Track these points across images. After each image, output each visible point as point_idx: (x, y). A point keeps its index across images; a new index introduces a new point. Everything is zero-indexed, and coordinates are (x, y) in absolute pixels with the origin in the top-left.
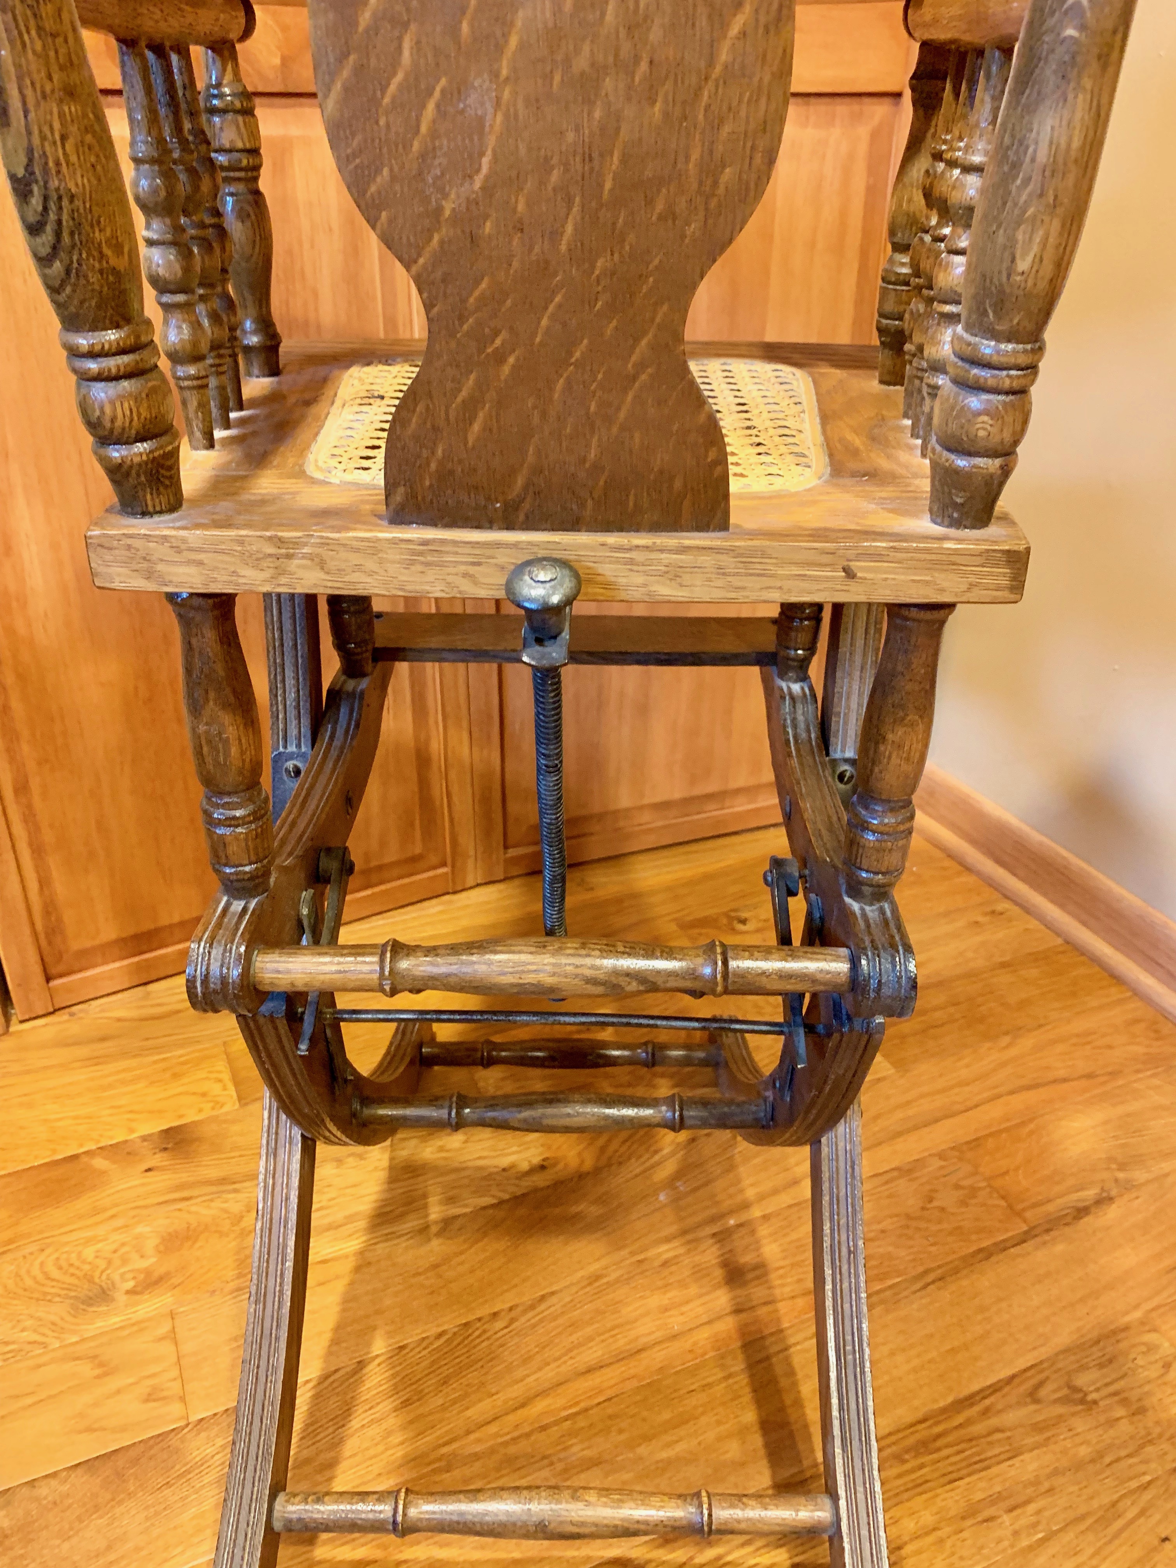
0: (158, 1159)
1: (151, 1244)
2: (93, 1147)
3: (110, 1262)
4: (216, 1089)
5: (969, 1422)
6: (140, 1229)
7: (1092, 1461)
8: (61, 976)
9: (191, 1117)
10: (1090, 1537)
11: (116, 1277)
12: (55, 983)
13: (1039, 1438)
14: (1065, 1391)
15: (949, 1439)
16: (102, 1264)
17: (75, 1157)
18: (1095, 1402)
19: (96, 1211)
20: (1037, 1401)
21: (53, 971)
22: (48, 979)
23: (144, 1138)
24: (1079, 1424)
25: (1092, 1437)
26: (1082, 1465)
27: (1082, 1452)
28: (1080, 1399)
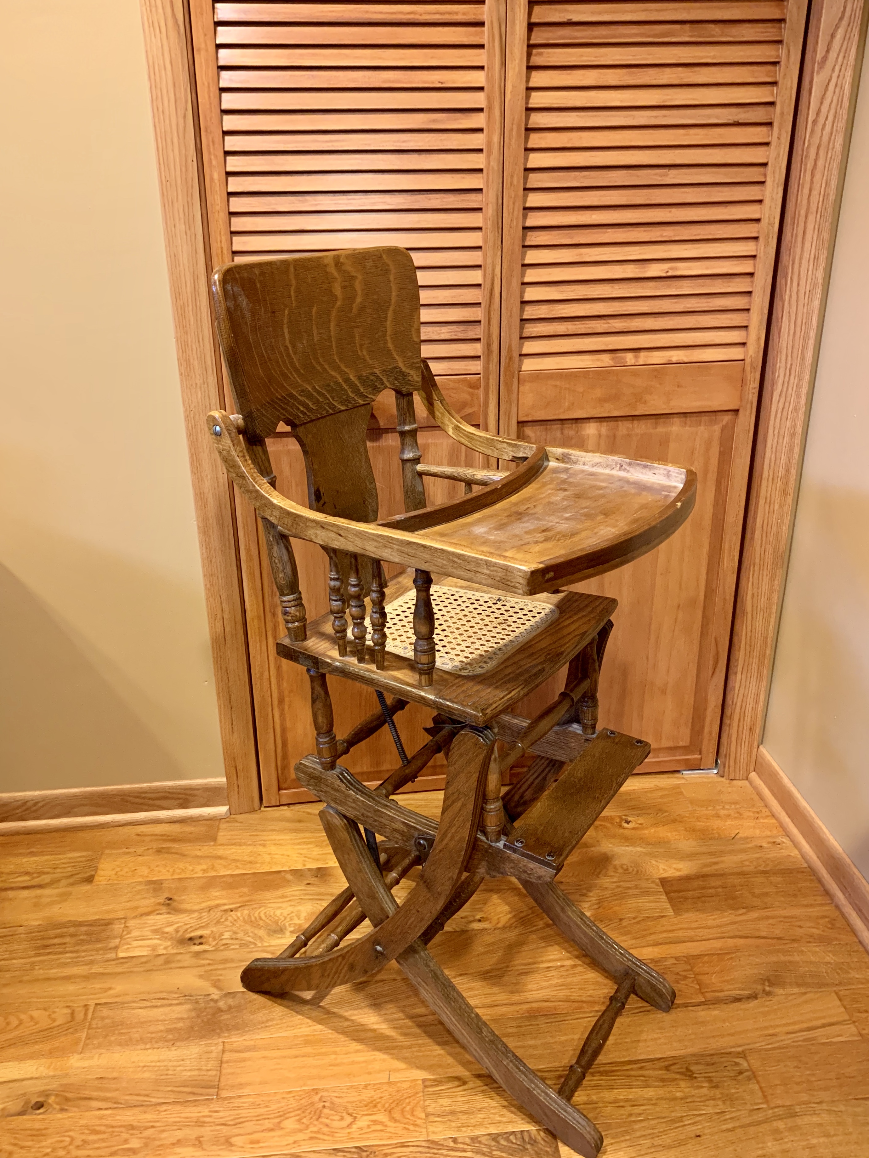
0: (312, 880)
1: (303, 915)
2: (287, 869)
3: (285, 918)
5: (632, 1069)
6: (300, 908)
7: (682, 1099)
8: (285, 789)
10: (664, 1125)
11: (287, 924)
12: (283, 792)
13: (661, 1084)
14: (684, 1070)
15: (619, 1073)
16: (283, 919)
17: (279, 872)
18: (696, 1078)
19: (283, 897)
20: (668, 1070)
21: (283, 786)
22: (280, 789)
23: (309, 870)
24: (683, 1084)
25: (687, 1090)
26: (675, 1099)
27: (679, 1094)
28: (689, 1075)
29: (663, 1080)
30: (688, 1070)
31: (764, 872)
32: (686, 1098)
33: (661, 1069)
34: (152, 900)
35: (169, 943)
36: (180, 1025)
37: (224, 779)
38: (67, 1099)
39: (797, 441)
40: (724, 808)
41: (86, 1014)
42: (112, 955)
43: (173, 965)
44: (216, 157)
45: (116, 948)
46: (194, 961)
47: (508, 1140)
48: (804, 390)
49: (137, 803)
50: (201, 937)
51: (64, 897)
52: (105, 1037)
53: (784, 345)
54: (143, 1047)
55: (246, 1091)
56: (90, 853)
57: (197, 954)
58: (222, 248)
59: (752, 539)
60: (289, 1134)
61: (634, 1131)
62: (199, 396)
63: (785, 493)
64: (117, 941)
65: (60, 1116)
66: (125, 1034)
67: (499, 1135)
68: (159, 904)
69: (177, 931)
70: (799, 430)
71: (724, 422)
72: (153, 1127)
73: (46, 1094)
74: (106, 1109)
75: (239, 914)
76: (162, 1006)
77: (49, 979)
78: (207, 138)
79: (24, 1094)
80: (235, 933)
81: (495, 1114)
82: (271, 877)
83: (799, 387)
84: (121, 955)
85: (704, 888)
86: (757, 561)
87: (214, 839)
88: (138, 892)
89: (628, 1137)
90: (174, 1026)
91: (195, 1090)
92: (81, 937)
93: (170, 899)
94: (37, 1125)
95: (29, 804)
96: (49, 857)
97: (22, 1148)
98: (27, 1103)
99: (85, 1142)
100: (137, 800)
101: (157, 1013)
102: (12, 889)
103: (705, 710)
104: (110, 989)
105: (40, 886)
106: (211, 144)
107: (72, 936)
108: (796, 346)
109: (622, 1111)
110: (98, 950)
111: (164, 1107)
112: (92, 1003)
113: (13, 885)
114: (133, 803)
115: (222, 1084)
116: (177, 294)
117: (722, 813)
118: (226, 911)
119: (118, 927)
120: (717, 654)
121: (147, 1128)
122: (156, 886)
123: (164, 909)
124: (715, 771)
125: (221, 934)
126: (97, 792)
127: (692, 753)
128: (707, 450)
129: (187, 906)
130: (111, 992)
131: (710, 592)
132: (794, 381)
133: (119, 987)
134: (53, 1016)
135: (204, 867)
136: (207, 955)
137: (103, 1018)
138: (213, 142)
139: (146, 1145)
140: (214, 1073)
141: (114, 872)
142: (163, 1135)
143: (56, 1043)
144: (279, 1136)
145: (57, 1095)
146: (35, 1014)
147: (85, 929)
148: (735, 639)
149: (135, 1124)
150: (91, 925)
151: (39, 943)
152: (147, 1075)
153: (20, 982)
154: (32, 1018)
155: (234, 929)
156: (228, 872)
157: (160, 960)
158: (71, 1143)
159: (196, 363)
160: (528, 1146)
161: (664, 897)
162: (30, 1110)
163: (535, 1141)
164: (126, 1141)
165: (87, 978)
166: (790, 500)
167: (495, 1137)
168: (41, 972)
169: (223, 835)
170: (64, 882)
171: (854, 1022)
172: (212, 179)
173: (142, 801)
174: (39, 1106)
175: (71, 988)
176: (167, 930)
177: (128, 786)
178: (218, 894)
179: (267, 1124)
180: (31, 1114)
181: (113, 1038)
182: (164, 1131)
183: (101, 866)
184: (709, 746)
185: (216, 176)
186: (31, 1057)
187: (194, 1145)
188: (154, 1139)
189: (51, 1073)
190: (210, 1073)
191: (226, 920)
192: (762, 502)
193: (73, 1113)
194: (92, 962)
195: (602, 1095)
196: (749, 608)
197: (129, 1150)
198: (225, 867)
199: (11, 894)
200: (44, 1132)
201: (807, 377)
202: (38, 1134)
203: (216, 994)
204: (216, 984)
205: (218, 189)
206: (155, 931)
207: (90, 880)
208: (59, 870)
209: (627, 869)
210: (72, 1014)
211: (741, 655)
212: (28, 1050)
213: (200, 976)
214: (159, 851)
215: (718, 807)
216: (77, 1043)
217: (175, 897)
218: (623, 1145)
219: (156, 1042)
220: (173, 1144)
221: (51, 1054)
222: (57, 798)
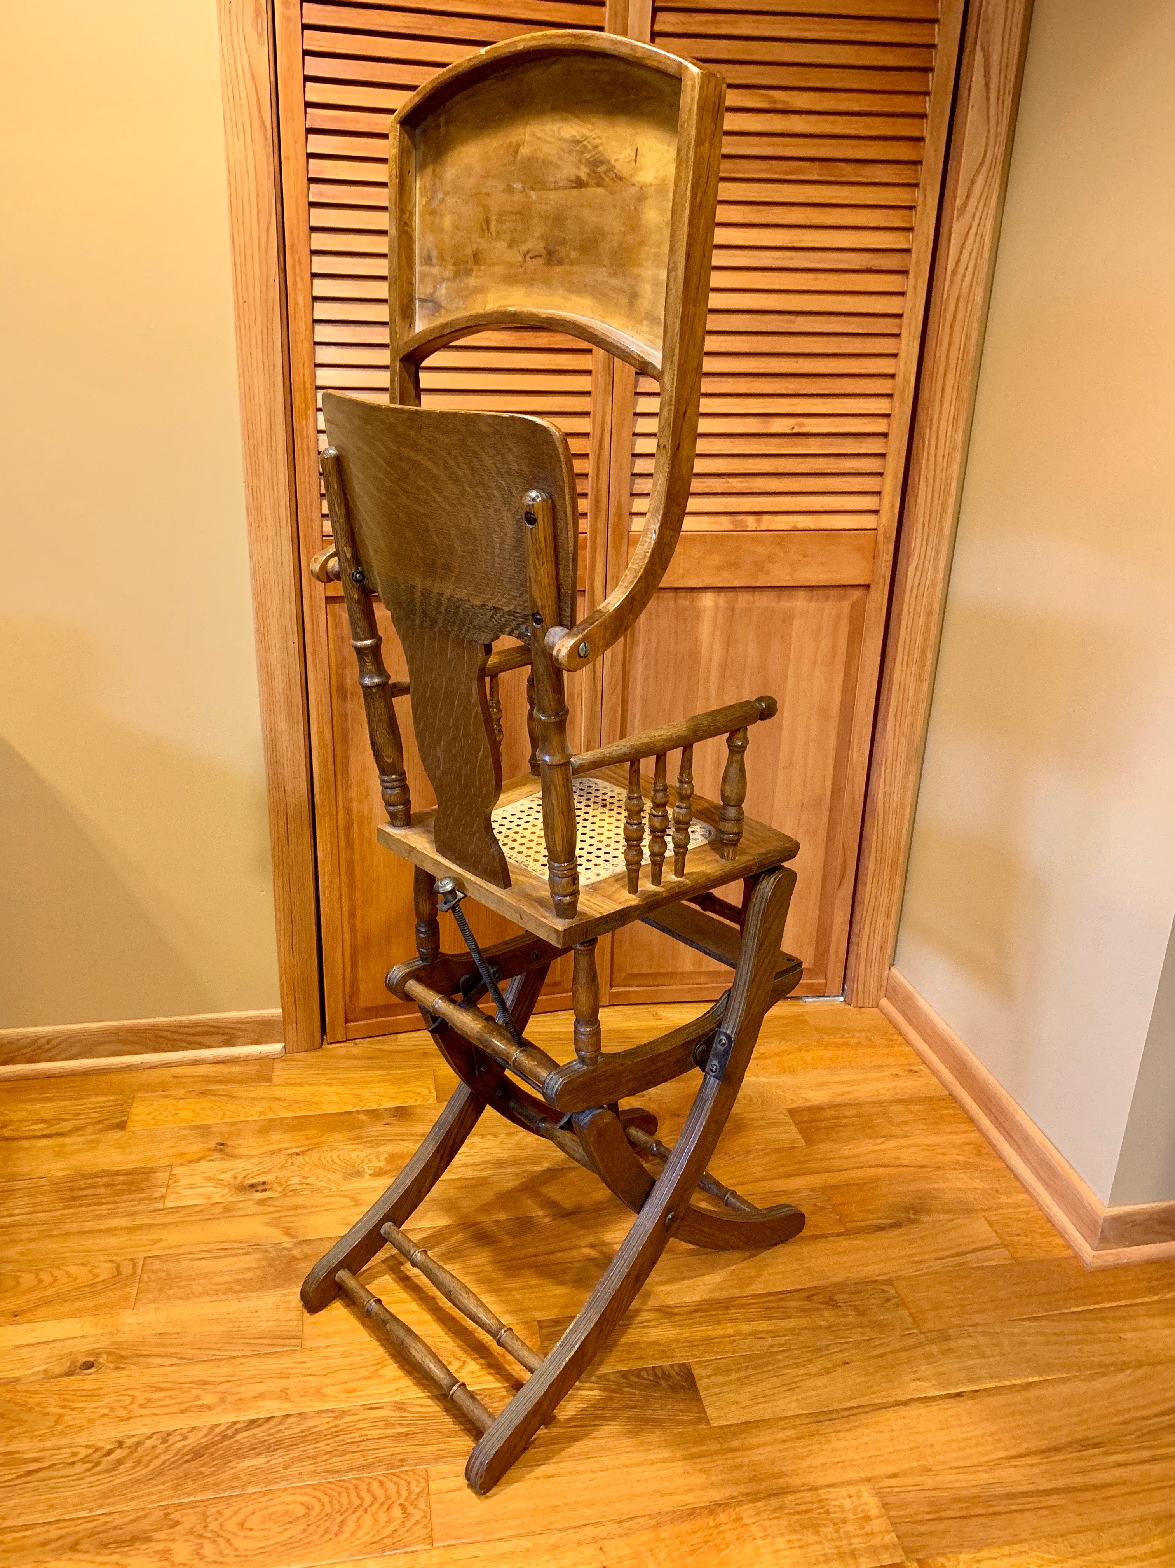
0: (392, 1120)
1: (383, 1157)
2: (360, 1109)
3: (363, 1161)
4: (426, 1092)
5: (771, 1301)
6: (379, 1149)
7: (826, 1328)
8: (352, 1022)
9: (411, 1103)
10: (809, 1354)
11: (365, 1167)
12: (347, 1025)
13: (803, 1314)
14: (828, 1300)
15: (757, 1306)
16: (360, 1161)
17: (351, 1112)
18: (840, 1306)
20: (810, 1301)
21: (350, 1017)
22: (346, 1022)
23: (386, 1109)
24: (826, 1314)
25: (831, 1319)
26: (819, 1328)
27: (823, 1323)
28: (832, 1303)
29: (804, 1310)
30: (831, 1299)
31: (901, 1101)
32: (830, 1326)
33: (801, 1299)
34: (202, 1145)
35: (226, 1191)
36: (250, 1275)
37: (281, 1011)
38: (122, 1357)
39: (935, 619)
40: (853, 1036)
41: (134, 1268)
42: (160, 1205)
43: (234, 1213)
44: (302, 279)
45: (163, 1197)
46: (259, 1208)
47: (639, 1376)
48: (942, 563)
49: (174, 1040)
50: (264, 1183)
51: (93, 1145)
52: (161, 1290)
53: (921, 513)
54: (208, 1299)
55: (335, 1340)
56: (120, 1096)
57: (261, 1202)
58: (304, 382)
59: (885, 729)
60: (389, 1382)
61: (777, 1361)
62: (271, 551)
63: (920, 678)
64: (164, 1190)
65: (115, 1374)
66: (184, 1287)
67: (628, 1372)
68: (210, 1149)
69: (235, 1178)
70: (936, 607)
71: (855, 598)
72: (229, 1381)
73: (97, 1353)
74: (171, 1365)
75: (307, 1158)
76: (226, 1256)
77: (83, 1233)
78: (293, 259)
79: (71, 1354)
80: (305, 1177)
81: (622, 1351)
82: (341, 1118)
83: (936, 559)
84: (169, 1204)
85: (837, 1118)
86: (890, 755)
87: (268, 1079)
88: (184, 1137)
89: (770, 1368)
90: (242, 1277)
91: (274, 1341)
92: (118, 1187)
93: (222, 1144)
94: (89, 1386)
95: (43, 1041)
96: (68, 1103)
97: (73, 1409)
98: (73, 1362)
99: (149, 1400)
100: (176, 1036)
101: (221, 1264)
102: (26, 1138)
103: (831, 926)
104: (161, 1240)
105: (62, 1134)
106: (297, 264)
107: (107, 1186)
108: (934, 514)
109: (761, 1343)
110: (140, 1200)
111: (239, 1361)
112: (140, 1256)
113: (27, 1134)
114: (170, 1040)
115: (306, 1334)
116: (249, 433)
117: (853, 1041)
118: (291, 1155)
119: (162, 1176)
120: (845, 861)
121: (221, 1383)
122: (204, 1131)
123: (216, 1155)
124: (842, 999)
125: (289, 1179)
126: (124, 1026)
127: (817, 976)
128: (836, 628)
129: (244, 1151)
130: (162, 1244)
131: (837, 791)
132: (931, 553)
133: (171, 1237)
134: (95, 1271)
135: (260, 1109)
136: (271, 1202)
137: (155, 1272)
138: (300, 262)
139: (222, 1400)
140: (295, 1323)
141: (150, 1117)
142: (241, 1389)
143: (102, 1300)
144: (379, 1384)
145: (109, 1354)
146: (73, 1270)
147: (122, 1178)
148: (865, 845)
149: (207, 1379)
150: (130, 1174)
151: (69, 1194)
152: (215, 1328)
153: (50, 1236)
154: (68, 1274)
155: (304, 1174)
156: (290, 1114)
157: (218, 1210)
158: (132, 1403)
159: (268, 512)
160: (662, 1382)
161: (794, 1129)
162: (78, 1370)
163: (669, 1376)
164: (198, 1398)
165: (131, 1230)
166: (926, 686)
167: (624, 1375)
168: (75, 1225)
169: (279, 1074)
170: (89, 1130)
171: (1006, 1246)
172: (296, 303)
173: (181, 1037)
174: (89, 1365)
175: (114, 1241)
176: (222, 1177)
177: (164, 1019)
178: (279, 1137)
179: (363, 1372)
180: (79, 1374)
181: (171, 1292)
182: (241, 1385)
183: (134, 1110)
184: (835, 968)
185: (301, 301)
186: (73, 1315)
187: (280, 1398)
188: (232, 1394)
189: (100, 1331)
190: (291, 1323)
191: (292, 1164)
192: (895, 688)
193: (132, 1370)
194: (134, 1214)
195: (739, 1328)
196: (880, 809)
197: (202, 1406)
198: (285, 1108)
199: (26, 1144)
200: (97, 1392)
201: (945, 549)
202: (91, 1395)
203: (287, 1242)
204: (287, 1232)
205: (302, 314)
206: (209, 1179)
207: (122, 1126)
208: (82, 1117)
209: (751, 1100)
210: (118, 1267)
211: (871, 863)
212: (67, 1307)
213: (268, 1224)
214: (203, 1093)
215: (847, 1035)
216: (126, 1298)
217: (229, 1142)
218: (766, 1375)
219: (224, 1294)
220: (255, 1398)
221: (97, 1309)
222: (75, 1034)
